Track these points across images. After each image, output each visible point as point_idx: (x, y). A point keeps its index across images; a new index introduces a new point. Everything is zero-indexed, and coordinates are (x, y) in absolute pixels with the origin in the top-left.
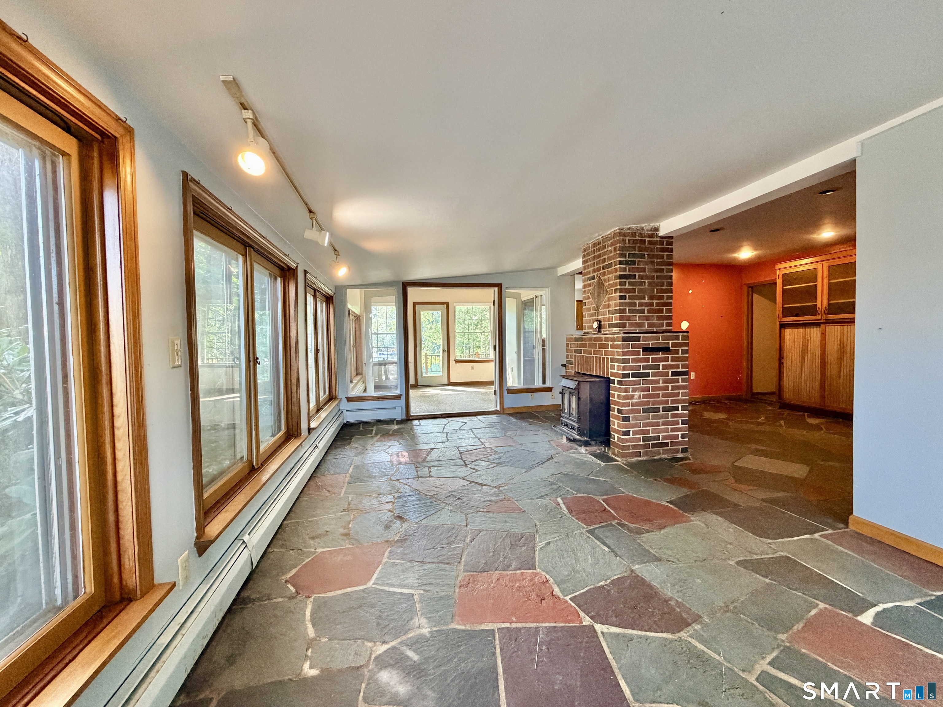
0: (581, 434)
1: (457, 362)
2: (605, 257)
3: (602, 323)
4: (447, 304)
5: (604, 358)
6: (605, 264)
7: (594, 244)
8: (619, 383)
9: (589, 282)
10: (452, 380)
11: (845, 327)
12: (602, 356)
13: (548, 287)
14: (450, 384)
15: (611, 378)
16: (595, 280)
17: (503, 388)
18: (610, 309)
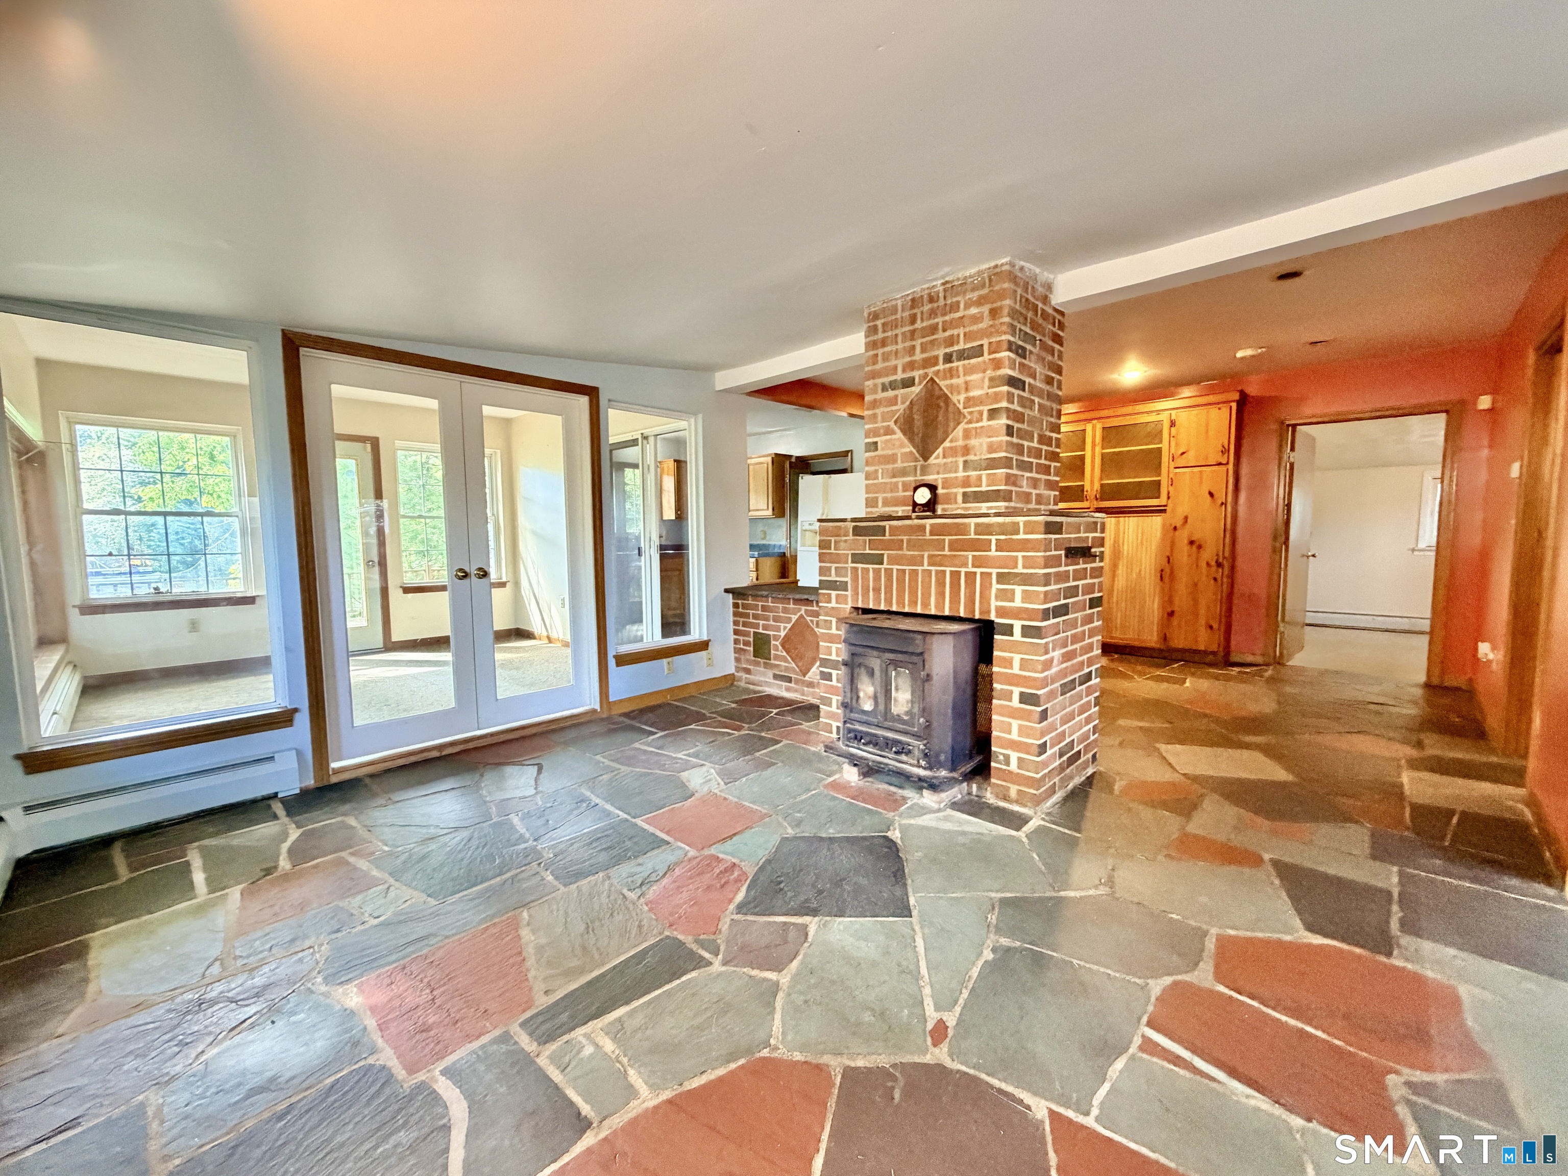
0: (932, 763)
1: (407, 590)
2: (955, 332)
3: (940, 491)
4: (375, 443)
5: (970, 576)
6: (956, 348)
7: (913, 300)
8: (1027, 631)
9: (890, 393)
10: (396, 637)
11: (1121, 519)
12: (963, 570)
13: (695, 414)
14: (390, 646)
15: (997, 620)
16: (916, 389)
17: (606, 654)
18: (971, 457)
